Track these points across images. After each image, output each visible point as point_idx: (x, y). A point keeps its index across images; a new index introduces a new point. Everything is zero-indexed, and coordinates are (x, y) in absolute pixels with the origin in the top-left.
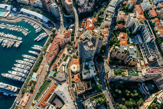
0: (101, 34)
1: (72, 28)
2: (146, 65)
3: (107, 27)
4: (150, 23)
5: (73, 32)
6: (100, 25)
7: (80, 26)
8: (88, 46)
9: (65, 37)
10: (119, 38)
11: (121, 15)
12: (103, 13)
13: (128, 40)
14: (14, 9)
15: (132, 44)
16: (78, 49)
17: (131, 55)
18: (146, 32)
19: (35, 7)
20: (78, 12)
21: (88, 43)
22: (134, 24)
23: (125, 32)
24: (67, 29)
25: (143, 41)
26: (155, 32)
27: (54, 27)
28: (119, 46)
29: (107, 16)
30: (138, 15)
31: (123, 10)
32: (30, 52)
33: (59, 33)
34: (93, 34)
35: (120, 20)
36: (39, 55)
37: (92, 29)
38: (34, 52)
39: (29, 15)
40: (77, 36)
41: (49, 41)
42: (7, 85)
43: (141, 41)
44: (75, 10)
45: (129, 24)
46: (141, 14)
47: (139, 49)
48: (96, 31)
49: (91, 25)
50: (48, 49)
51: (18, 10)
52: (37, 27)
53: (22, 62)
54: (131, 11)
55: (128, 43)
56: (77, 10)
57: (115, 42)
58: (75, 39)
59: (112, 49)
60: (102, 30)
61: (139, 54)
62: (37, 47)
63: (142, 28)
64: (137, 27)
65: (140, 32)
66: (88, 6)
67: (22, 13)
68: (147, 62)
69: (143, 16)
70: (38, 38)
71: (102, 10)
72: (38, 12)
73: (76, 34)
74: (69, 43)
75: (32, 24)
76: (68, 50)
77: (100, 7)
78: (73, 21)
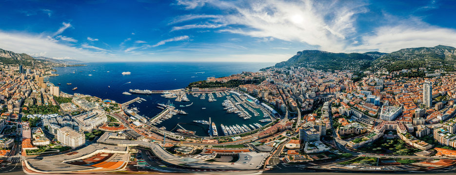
0: (323, 123)
1: (294, 120)
2: (373, 127)
3: (326, 118)
4: (354, 108)
5: (296, 122)
6: (320, 118)
7: (302, 119)
8: (311, 132)
9: (286, 125)
10: (339, 122)
11: (334, 109)
12: (320, 110)
13: (348, 121)
14: (259, 102)
15: (352, 122)
16: (299, 134)
17: (357, 128)
18: (355, 112)
19: (271, 104)
20: (301, 111)
21: (311, 130)
22: (346, 112)
23: (342, 117)
24: (290, 120)
25: (358, 118)
26: (360, 111)
27: (279, 117)
28: (343, 126)
29: (324, 111)
30: (345, 107)
31: (334, 106)
32: (251, 125)
33: (281, 122)
34: (315, 124)
35: (334, 112)
36: (255, 130)
37: (314, 120)
38: (252, 127)
39: (265, 107)
40: (298, 125)
41: (270, 125)
42: (216, 129)
43: (357, 118)
44: (298, 109)
45: (342, 112)
46: (346, 105)
47: (359, 122)
48: (317, 121)
49: (312, 118)
50: (267, 129)
51: (260, 103)
52: (266, 114)
53: (239, 127)
54: (340, 105)
55: (349, 122)
56: (300, 109)
57: (338, 125)
58: (297, 127)
59: (337, 130)
60: (323, 120)
61: (362, 125)
62: (258, 125)
63: (351, 112)
64: (348, 112)
65: (352, 114)
66: (309, 107)
67: (261, 105)
68: (372, 126)
69: (348, 106)
70: (263, 121)
71: (319, 109)
72: (271, 107)
73: (298, 124)
74: (290, 129)
75: (264, 112)
76: (287, 133)
77: (317, 107)
78: (297, 115)
